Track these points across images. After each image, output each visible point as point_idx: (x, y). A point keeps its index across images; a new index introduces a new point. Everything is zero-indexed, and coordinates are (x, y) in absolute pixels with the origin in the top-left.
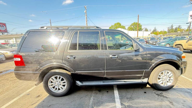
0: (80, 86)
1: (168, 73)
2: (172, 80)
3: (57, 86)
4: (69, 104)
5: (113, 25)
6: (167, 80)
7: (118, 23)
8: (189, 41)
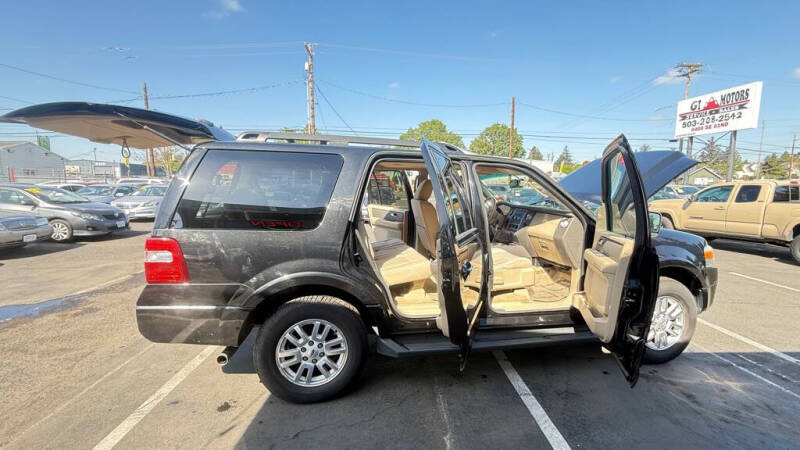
0: (396, 356)
1: (669, 305)
2: (681, 327)
3: (310, 359)
4: (370, 425)
5: (415, 127)
6: (667, 329)
7: (434, 123)
8: (694, 204)
